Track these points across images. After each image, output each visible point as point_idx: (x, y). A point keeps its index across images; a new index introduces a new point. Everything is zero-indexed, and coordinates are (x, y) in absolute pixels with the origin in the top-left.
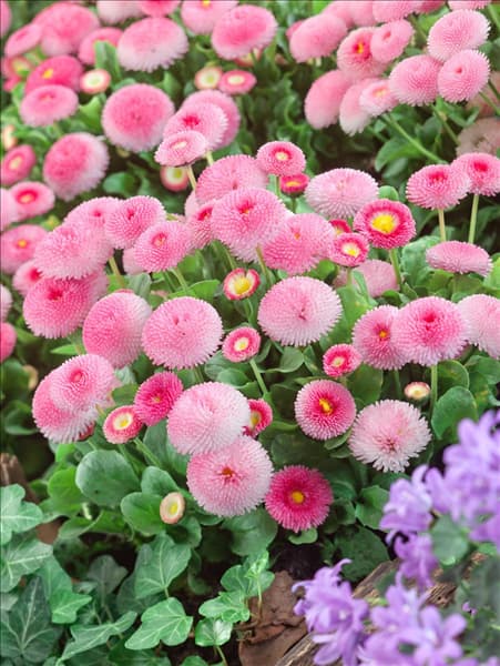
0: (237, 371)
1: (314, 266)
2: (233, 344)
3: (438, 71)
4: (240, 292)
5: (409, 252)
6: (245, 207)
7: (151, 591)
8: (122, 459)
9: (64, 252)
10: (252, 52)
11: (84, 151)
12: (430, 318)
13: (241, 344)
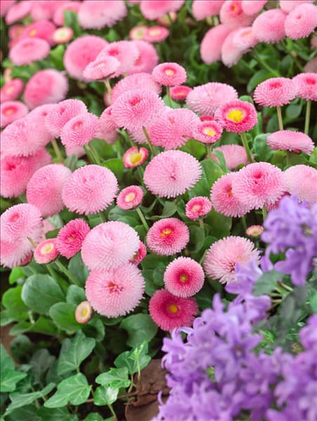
0: (131, 218)
1: (184, 144)
2: (124, 197)
3: (285, 18)
4: (134, 163)
5: (259, 140)
6: (134, 102)
7: (68, 369)
8: (52, 280)
9: (16, 137)
10: (168, 14)
11: (51, 81)
12: (258, 176)
13: (129, 198)
